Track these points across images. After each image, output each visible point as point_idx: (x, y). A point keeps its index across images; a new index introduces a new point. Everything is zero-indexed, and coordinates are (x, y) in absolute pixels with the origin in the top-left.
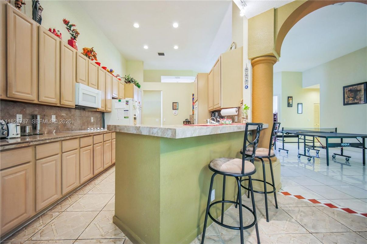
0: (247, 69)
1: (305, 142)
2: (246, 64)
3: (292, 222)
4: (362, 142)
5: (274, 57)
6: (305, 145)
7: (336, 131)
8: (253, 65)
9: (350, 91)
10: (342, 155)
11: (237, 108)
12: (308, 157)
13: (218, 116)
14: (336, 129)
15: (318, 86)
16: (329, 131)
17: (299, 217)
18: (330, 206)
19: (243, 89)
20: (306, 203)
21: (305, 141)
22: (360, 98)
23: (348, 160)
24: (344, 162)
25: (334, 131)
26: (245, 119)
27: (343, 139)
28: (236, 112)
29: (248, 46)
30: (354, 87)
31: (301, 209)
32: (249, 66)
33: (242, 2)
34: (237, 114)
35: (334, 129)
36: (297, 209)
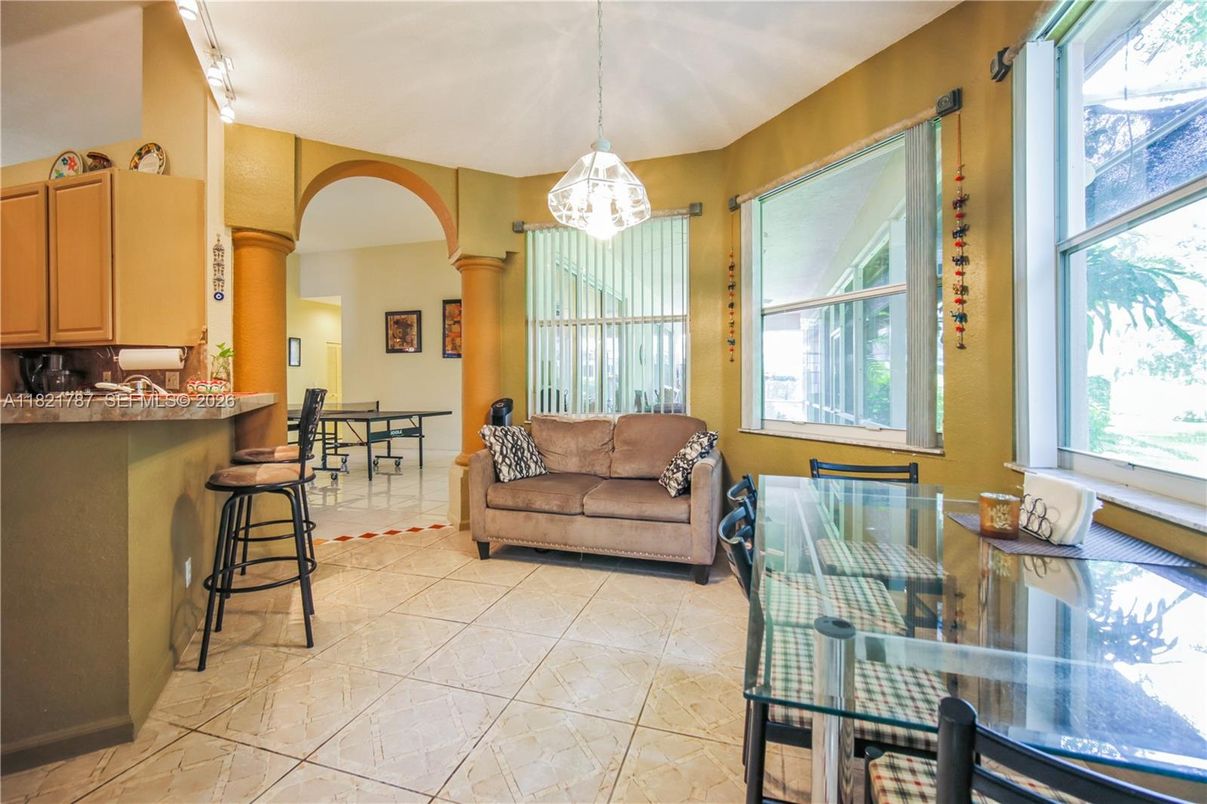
0: (218, 249)
1: (324, 439)
2: (218, 235)
3: (348, 571)
4: (418, 426)
5: (290, 239)
6: (325, 444)
7: (378, 407)
8: (237, 244)
9: (397, 322)
10: (389, 457)
11: (182, 348)
12: (330, 473)
13: (64, 368)
14: (378, 402)
15: (337, 301)
16: (366, 409)
17: (354, 561)
18: (392, 533)
19: (209, 301)
20: (358, 542)
21: (324, 436)
22: (412, 340)
23: (398, 464)
24: (392, 469)
25: (374, 408)
26: (224, 383)
27: (391, 422)
28: (181, 361)
29: (226, 191)
30: (403, 317)
31: (354, 551)
32: (227, 244)
33: (228, 90)
34: (181, 365)
35: (373, 403)
36: (347, 554)
